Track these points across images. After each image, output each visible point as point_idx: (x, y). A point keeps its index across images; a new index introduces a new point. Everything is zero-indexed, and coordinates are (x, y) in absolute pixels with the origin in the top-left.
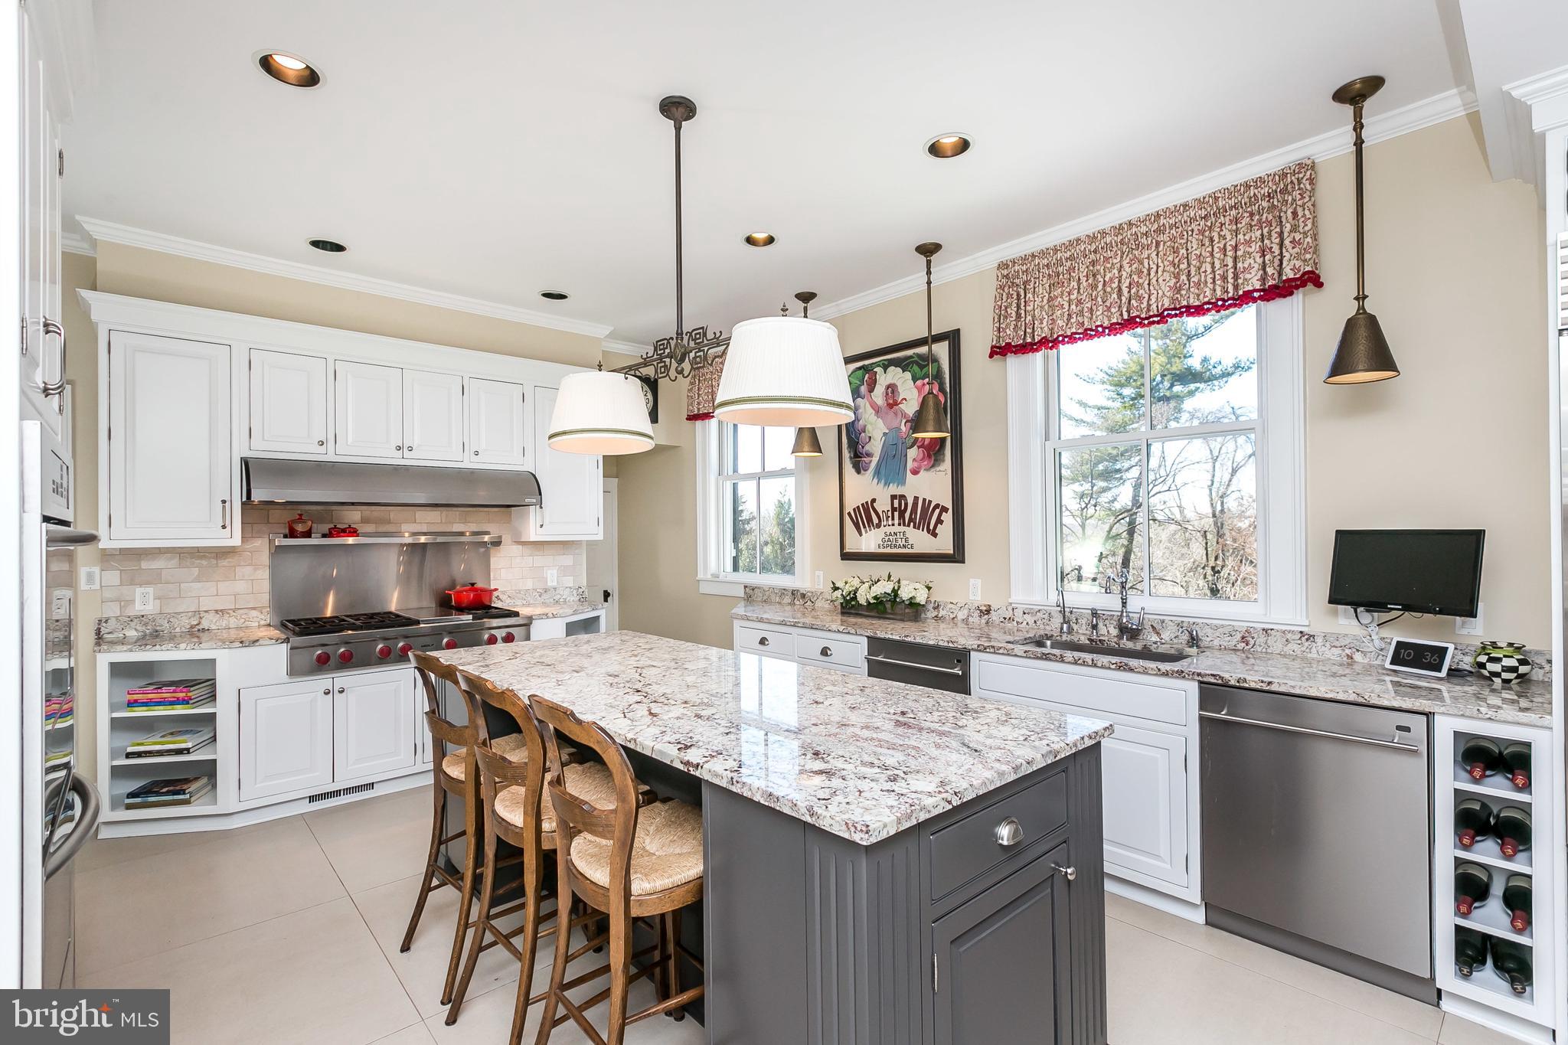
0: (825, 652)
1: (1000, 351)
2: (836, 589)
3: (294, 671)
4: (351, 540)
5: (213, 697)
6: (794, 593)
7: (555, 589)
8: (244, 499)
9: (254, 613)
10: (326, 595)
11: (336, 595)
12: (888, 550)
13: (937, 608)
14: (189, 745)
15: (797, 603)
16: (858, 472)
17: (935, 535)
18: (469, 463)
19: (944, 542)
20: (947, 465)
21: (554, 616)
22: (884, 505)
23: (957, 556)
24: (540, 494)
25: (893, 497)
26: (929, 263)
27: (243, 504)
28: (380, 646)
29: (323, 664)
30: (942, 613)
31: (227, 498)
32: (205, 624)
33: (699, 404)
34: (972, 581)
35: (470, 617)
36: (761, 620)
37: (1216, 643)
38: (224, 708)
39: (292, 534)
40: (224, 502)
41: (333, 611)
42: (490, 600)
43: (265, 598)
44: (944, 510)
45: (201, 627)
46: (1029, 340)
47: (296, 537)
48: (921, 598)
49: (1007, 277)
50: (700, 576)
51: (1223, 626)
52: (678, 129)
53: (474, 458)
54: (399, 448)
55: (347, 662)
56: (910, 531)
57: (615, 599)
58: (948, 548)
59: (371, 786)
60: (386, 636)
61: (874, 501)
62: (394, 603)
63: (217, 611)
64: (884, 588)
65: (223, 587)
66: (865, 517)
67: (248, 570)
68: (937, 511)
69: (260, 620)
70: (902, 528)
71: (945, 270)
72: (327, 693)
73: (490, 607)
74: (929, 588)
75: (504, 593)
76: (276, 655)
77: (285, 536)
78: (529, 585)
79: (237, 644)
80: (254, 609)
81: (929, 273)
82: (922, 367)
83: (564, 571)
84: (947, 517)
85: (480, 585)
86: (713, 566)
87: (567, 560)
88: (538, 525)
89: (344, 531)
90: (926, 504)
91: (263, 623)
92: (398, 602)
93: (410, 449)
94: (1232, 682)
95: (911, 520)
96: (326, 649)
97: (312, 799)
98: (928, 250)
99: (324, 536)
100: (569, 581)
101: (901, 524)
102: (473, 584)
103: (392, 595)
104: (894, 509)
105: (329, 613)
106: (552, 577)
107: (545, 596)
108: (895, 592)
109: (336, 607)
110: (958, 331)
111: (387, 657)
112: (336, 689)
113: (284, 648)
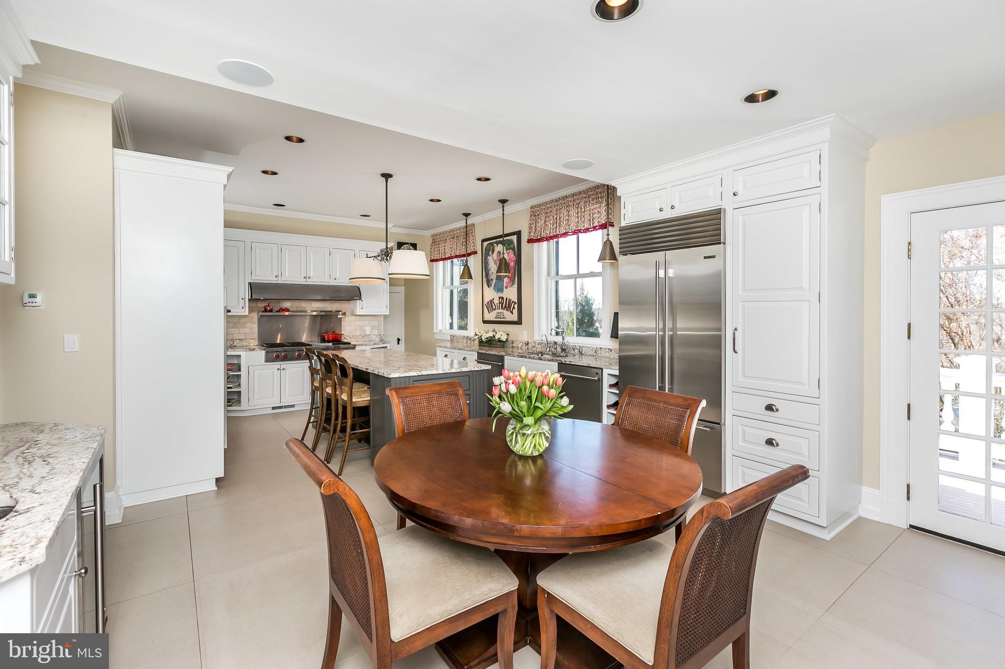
0: (464, 359)
1: (530, 241)
2: (476, 335)
3: (267, 360)
4: (287, 313)
5: (240, 370)
6: (467, 337)
7: (369, 335)
8: (250, 298)
9: (252, 341)
10: (278, 334)
11: (281, 334)
12: (498, 320)
13: (512, 343)
14: (232, 386)
15: (468, 342)
16: (489, 287)
17: (512, 313)
18: (332, 283)
19: (514, 317)
20: (516, 286)
21: (365, 345)
22: (496, 301)
23: (519, 322)
24: (361, 295)
25: (500, 298)
26: (503, 206)
27: (249, 299)
28: (296, 354)
29: (277, 359)
30: (514, 345)
31: (244, 298)
32: (235, 344)
33: (434, 255)
34: (524, 332)
35: (331, 344)
36: (445, 347)
37: (589, 353)
38: (243, 373)
39: (266, 311)
40: (243, 299)
41: (280, 341)
42: (341, 338)
43: (256, 335)
44: (515, 303)
45: (234, 345)
46: (539, 238)
47: (267, 312)
48: (504, 338)
49: (533, 212)
50: (435, 331)
51: (590, 347)
52: (387, 182)
53: (334, 281)
54: (305, 278)
55: (286, 358)
56: (505, 311)
57: (402, 342)
58: (516, 319)
59: (293, 406)
60: (300, 349)
61: (493, 299)
62: (304, 339)
63: (239, 339)
64: (491, 334)
65: (242, 330)
66: (490, 306)
67: (250, 324)
68: (513, 304)
69: (254, 343)
70: (502, 311)
71: (508, 208)
72: (278, 369)
73: (341, 341)
74: (508, 335)
75: (347, 336)
76: (261, 354)
77: (263, 312)
78: (358, 333)
79: (248, 350)
80: (252, 339)
81: (503, 210)
82: (509, 245)
83: (373, 328)
84: (516, 306)
85: (337, 332)
86: (440, 327)
87: (375, 323)
88: (361, 308)
89: (284, 310)
90: (510, 300)
91: (255, 344)
92: (305, 338)
93: (309, 278)
94: (563, 362)
95: (505, 307)
96: (278, 353)
97: (274, 408)
98: (503, 202)
99: (277, 312)
100: (376, 332)
101: (502, 308)
102: (334, 332)
103: (303, 336)
104: (500, 303)
105: (278, 342)
106: (368, 330)
107: (365, 338)
108: (494, 336)
109: (281, 339)
110: (520, 231)
111: (299, 358)
112: (282, 368)
113: (264, 352)
